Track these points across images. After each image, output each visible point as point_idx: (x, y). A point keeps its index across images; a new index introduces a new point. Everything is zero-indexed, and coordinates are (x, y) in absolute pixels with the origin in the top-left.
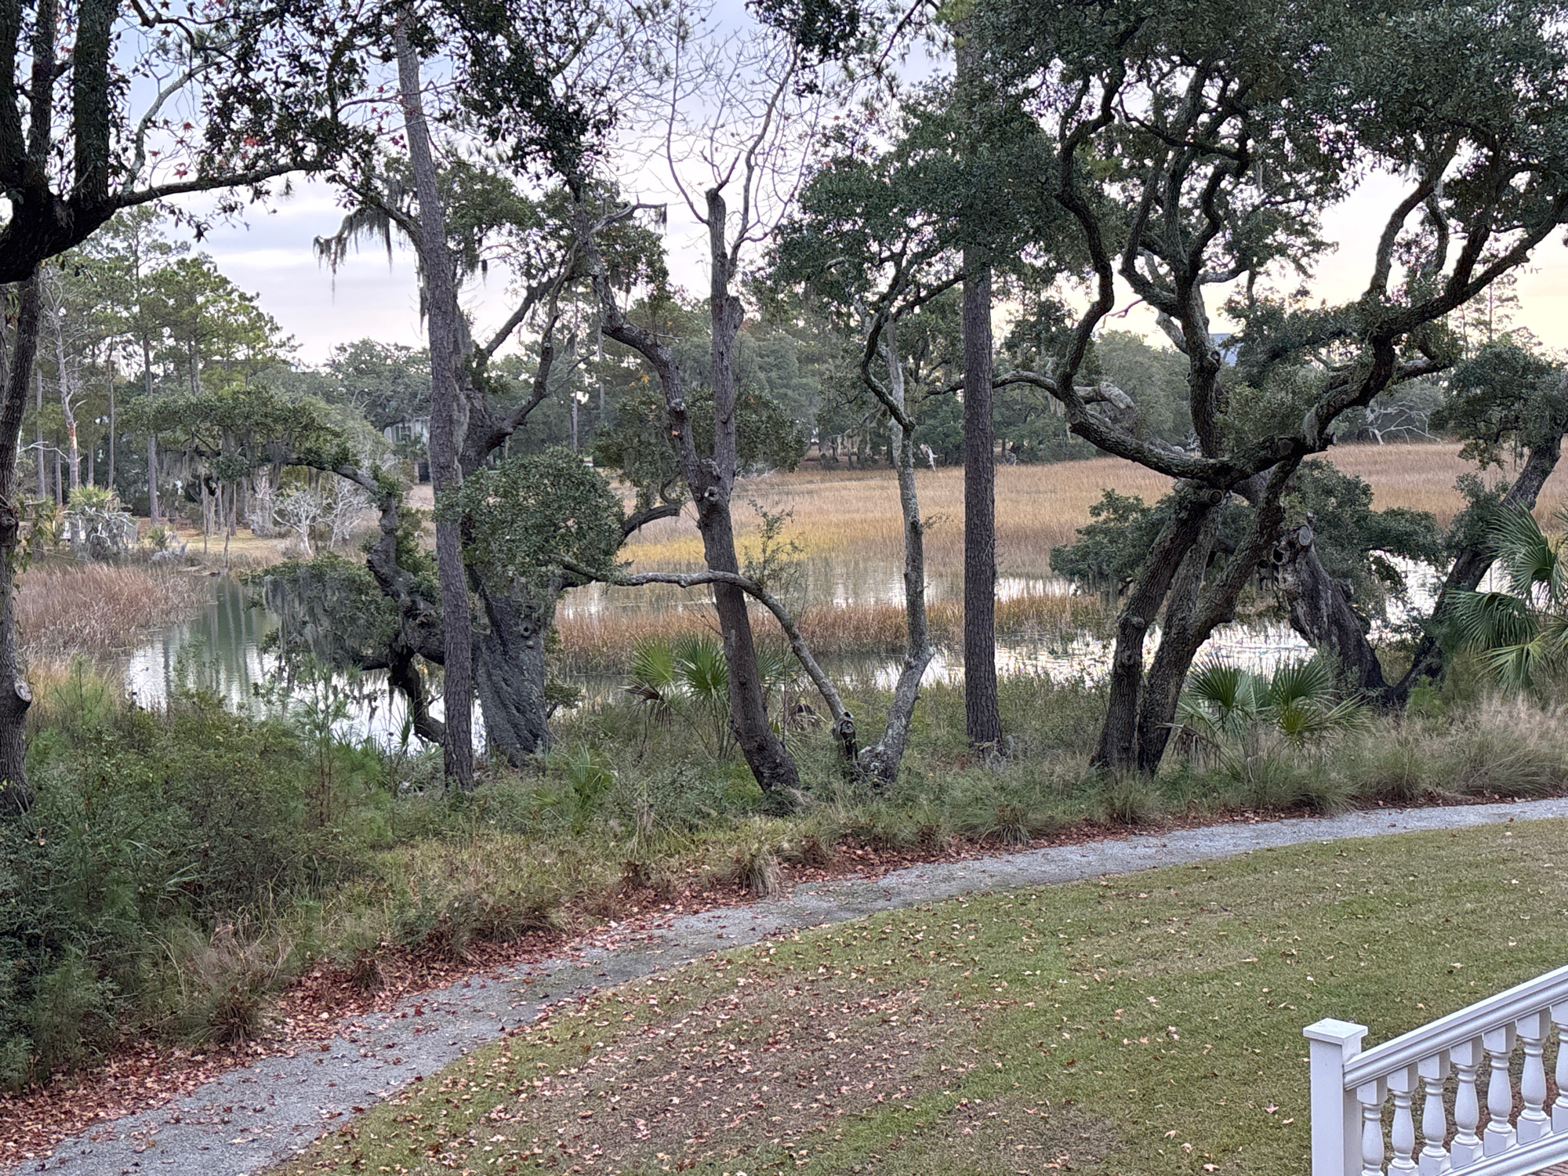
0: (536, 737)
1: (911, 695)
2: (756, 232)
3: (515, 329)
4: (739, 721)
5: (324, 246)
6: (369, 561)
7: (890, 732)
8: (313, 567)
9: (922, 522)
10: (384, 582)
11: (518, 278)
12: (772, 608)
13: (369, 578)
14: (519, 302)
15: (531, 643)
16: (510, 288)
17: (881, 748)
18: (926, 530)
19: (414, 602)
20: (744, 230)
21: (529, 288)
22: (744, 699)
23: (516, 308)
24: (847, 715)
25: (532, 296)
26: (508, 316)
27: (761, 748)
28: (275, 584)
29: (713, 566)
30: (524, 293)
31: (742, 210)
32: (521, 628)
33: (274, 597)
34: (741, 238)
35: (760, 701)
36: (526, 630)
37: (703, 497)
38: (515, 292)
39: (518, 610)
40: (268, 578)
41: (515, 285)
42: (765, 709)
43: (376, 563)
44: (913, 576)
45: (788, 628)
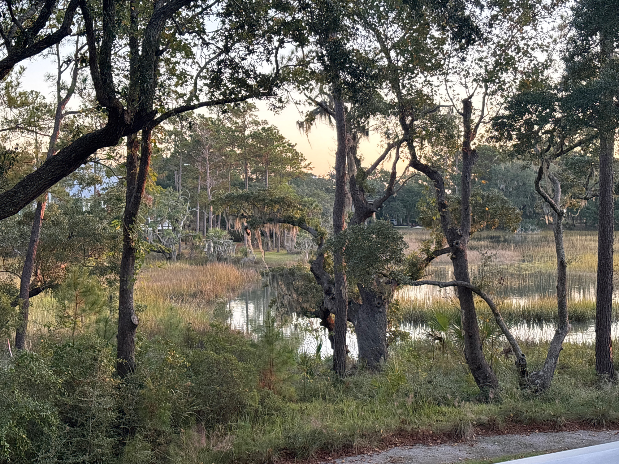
0: (381, 355)
1: (558, 348)
2: (487, 119)
3: (381, 163)
4: (468, 355)
5: (301, 125)
6: (311, 268)
7: (547, 365)
8: (290, 269)
9: (566, 261)
10: (317, 277)
11: (384, 140)
12: (487, 300)
13: (312, 275)
14: (384, 150)
15: (381, 310)
16: (380, 144)
17: (541, 373)
18: (568, 266)
19: (329, 288)
20: (482, 117)
21: (388, 144)
22: (471, 344)
23: (382, 153)
24: (523, 355)
25: (390, 147)
26: (378, 156)
27: (479, 368)
28: (273, 276)
29: (457, 279)
30: (386, 146)
31: (481, 109)
32: (376, 303)
33: (273, 281)
34: (480, 122)
35: (479, 346)
36: (379, 304)
37: (453, 245)
38: (382, 146)
39: (375, 294)
40: (270, 273)
41: (382, 143)
42: (481, 349)
43: (314, 269)
44: (561, 289)
45: (493, 311)
